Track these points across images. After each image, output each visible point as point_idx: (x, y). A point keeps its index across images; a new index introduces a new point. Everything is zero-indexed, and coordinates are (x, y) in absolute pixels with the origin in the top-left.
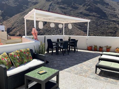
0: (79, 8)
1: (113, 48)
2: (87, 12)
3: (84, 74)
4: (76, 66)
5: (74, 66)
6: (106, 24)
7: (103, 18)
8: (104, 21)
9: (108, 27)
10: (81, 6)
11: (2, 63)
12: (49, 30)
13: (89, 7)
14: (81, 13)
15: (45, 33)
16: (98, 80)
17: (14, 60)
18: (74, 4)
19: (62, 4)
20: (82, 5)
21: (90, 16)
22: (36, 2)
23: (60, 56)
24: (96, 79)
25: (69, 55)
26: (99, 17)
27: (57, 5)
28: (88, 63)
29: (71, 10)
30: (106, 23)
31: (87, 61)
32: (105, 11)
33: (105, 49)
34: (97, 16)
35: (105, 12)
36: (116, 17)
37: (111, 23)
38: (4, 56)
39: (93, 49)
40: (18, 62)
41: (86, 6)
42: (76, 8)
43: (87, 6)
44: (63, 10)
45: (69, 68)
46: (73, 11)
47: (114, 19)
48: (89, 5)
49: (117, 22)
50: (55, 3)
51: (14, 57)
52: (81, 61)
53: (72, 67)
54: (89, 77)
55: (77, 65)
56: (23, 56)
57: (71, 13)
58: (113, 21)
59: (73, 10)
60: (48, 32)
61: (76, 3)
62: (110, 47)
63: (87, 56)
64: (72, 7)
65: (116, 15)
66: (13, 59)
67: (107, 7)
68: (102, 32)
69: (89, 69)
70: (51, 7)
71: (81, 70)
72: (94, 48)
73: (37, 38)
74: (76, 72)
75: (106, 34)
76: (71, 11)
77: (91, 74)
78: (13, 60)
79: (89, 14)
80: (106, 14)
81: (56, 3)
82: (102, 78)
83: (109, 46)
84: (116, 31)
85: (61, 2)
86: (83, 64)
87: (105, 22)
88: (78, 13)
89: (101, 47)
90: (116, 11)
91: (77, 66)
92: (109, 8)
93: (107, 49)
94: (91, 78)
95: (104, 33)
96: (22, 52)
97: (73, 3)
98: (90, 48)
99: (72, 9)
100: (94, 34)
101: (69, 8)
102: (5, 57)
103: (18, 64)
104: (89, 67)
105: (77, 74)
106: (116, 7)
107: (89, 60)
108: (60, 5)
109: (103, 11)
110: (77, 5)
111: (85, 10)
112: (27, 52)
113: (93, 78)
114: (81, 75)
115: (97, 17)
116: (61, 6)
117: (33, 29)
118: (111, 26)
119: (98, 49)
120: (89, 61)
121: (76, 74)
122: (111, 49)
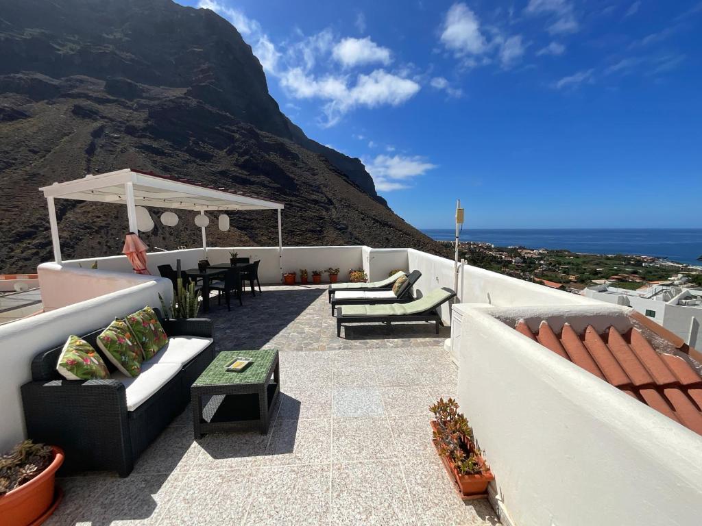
0: (214, 159)
1: (343, 272)
2: (244, 174)
3: (315, 345)
4: (283, 331)
5: (281, 333)
6: (298, 209)
7: (288, 191)
8: (291, 201)
9: (302, 216)
10: (223, 153)
11: (89, 376)
12: (101, 228)
13: (247, 157)
14: (223, 173)
15: (81, 240)
16: (351, 348)
17: (122, 354)
18: (197, 144)
19: (150, 138)
20: (225, 150)
21: (253, 183)
22: (12, 109)
23: (219, 315)
24: (345, 348)
25: (246, 307)
26: (278, 190)
27: (128, 138)
28: (308, 316)
29: (187, 162)
30: (298, 207)
31: (303, 314)
32: (292, 173)
33: (325, 275)
34: (272, 185)
35: (292, 176)
36: (318, 192)
37: (310, 207)
38: (81, 350)
39: (298, 279)
40: (134, 359)
41: (236, 155)
42: (206, 157)
43: (241, 155)
44: (158, 158)
45: (271, 341)
46: (195, 165)
47: (314, 197)
48: (246, 153)
49: (323, 203)
50: (117, 130)
51: (120, 344)
52: (288, 317)
53: (277, 335)
54: (330, 349)
55: (286, 328)
56: (144, 334)
57: (190, 170)
58: (313, 200)
59: (194, 162)
60: (97, 232)
61: (204, 142)
62: (337, 270)
63: (295, 300)
64: (190, 151)
65: (319, 188)
66: (117, 352)
67: (295, 165)
68: (289, 230)
69: (320, 331)
70: (101, 141)
71: (304, 338)
72: (302, 277)
73: (146, 269)
74: (294, 345)
75: (301, 235)
76: (190, 165)
77: (332, 341)
78: (117, 355)
79: (248, 177)
80: (295, 181)
81: (122, 129)
82: (357, 343)
83: (334, 269)
84: (322, 227)
85: (144, 129)
86: (298, 323)
87: (293, 203)
88: (214, 174)
89: (316, 272)
90: (316, 177)
91: (289, 331)
92: (301, 168)
93: (331, 274)
94: (335, 349)
95: (294, 231)
96: (138, 322)
97: (193, 139)
98: (290, 279)
99: (193, 158)
100: (270, 235)
101: (178, 152)
102: (87, 353)
103: (137, 365)
104: (316, 326)
105: (300, 349)
106: (318, 168)
107: (305, 309)
108: (139, 137)
109: (288, 173)
110: (207, 148)
111: (236, 165)
112: (150, 320)
113: (340, 348)
114: (313, 350)
115: (271, 187)
116: (146, 142)
117: (128, 238)
118: (310, 214)
119: (310, 278)
120: (307, 311)
121: (298, 350)
122: (340, 275)
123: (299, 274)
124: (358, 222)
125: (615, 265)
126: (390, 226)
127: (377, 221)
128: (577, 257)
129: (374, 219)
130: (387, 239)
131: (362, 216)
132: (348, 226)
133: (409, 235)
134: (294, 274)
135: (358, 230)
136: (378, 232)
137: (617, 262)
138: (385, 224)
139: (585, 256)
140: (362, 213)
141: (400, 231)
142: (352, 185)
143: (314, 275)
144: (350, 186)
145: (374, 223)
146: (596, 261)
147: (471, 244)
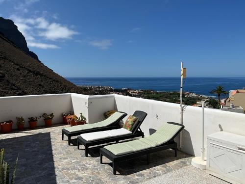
33: (40, 120)
39: (15, 127)
62: (52, 115)
72: (19, 124)
83: (48, 114)
89: (32, 118)
93: (46, 119)
123: (15, 121)
124: (14, 71)
125: (174, 97)
126: (42, 75)
127: (31, 71)
128: (157, 93)
129: (28, 70)
130: (40, 85)
131: (17, 67)
132: (5, 75)
133: (57, 81)
134: (10, 122)
135: (14, 78)
136: (31, 80)
137: (175, 96)
138: (38, 74)
139: (161, 93)
140: (17, 65)
141: (50, 79)
142: (6, 41)
143: (31, 121)
144: (4, 41)
145: (29, 72)
146: (166, 96)
147: (100, 88)
